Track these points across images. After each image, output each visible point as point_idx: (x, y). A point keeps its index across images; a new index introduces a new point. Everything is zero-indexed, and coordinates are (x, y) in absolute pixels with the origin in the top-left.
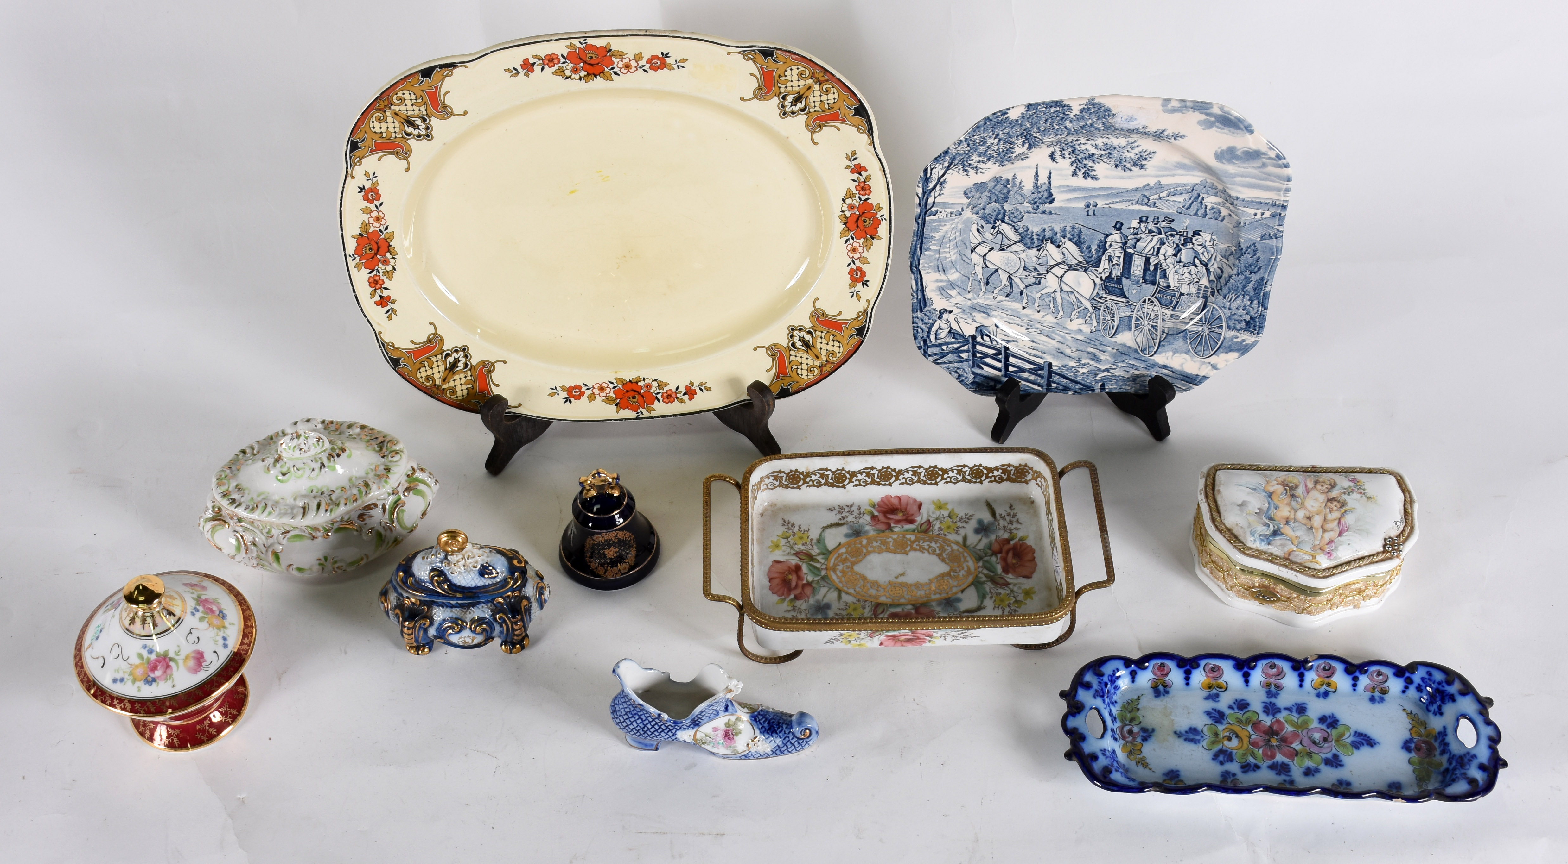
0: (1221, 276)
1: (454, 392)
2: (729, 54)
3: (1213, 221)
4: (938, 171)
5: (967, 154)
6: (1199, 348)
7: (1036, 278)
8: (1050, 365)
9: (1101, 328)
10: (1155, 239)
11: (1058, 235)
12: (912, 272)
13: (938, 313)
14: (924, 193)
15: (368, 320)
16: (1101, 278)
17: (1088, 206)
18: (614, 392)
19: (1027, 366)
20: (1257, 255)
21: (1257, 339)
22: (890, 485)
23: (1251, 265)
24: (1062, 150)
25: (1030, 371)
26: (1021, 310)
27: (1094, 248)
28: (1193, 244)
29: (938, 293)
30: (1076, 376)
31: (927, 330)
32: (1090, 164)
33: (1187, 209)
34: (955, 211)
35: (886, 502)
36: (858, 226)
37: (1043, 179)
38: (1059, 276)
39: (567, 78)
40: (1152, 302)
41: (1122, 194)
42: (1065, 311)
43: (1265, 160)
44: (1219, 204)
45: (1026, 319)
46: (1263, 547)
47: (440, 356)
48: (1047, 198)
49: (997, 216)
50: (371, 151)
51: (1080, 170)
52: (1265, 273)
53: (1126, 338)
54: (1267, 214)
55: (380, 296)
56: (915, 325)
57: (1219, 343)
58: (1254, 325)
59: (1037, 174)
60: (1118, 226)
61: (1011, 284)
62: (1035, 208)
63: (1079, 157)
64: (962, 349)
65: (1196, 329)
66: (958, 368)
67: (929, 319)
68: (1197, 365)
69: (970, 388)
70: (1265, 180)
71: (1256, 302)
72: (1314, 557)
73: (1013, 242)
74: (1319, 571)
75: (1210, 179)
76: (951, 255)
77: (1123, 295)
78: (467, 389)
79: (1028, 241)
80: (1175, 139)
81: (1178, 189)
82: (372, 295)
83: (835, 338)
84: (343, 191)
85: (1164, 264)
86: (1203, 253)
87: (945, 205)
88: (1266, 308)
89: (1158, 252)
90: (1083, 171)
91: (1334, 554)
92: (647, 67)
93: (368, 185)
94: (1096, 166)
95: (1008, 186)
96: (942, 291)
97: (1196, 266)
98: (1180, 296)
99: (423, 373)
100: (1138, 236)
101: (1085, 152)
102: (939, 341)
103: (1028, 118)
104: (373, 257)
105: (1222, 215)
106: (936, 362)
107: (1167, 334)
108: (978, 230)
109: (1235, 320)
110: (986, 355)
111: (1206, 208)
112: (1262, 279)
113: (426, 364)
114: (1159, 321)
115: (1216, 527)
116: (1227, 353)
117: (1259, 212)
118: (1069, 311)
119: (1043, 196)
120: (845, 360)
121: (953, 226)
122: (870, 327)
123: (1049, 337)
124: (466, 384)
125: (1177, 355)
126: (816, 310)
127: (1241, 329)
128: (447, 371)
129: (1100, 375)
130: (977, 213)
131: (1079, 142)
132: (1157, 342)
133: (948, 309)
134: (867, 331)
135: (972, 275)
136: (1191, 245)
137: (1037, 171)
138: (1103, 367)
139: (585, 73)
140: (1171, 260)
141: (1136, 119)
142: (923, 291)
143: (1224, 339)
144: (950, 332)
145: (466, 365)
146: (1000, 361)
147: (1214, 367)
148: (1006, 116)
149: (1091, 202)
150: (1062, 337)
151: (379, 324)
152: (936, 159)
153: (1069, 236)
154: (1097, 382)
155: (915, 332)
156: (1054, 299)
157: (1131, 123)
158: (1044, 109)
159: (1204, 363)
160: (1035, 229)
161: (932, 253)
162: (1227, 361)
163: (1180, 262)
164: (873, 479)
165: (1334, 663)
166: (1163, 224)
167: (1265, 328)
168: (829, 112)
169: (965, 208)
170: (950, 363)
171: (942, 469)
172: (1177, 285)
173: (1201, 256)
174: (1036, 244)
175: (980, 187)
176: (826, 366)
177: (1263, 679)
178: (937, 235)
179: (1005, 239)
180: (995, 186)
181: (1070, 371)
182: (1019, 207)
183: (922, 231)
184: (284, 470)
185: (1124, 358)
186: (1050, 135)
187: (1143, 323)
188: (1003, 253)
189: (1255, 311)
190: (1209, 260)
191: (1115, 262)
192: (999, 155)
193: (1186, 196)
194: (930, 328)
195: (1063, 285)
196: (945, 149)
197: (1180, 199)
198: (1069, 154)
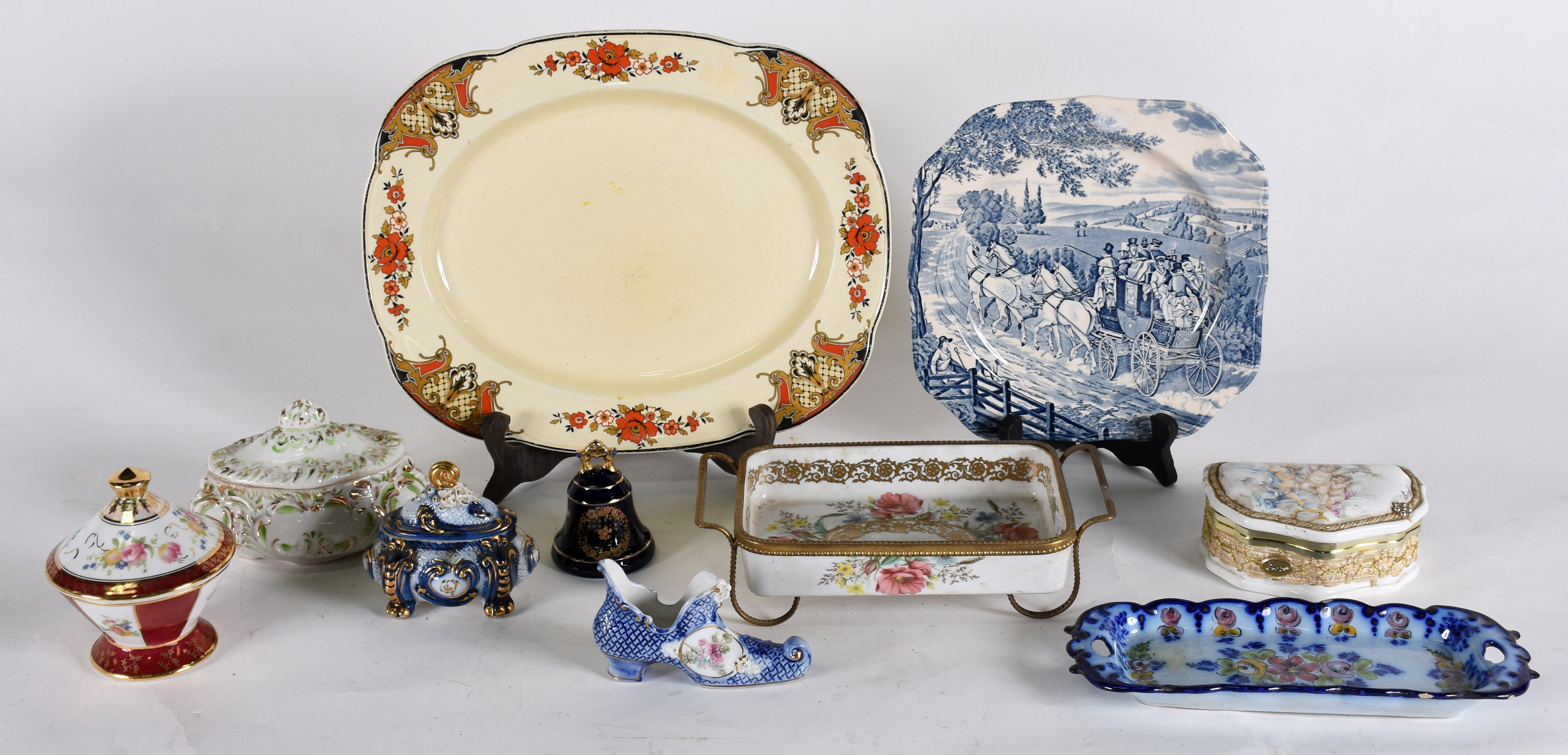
0: (1213, 304)
1: (458, 412)
2: (736, 55)
3: (1199, 244)
4: (932, 174)
5: (959, 156)
6: (1199, 385)
7: (1033, 309)
8: (1052, 406)
9: (1101, 369)
10: (1146, 263)
11: (1052, 258)
12: (911, 292)
13: (938, 340)
14: (920, 199)
15: (380, 328)
16: (1096, 309)
17: (1078, 226)
18: (617, 422)
19: (1030, 407)
20: (1245, 275)
21: (1254, 370)
22: (890, 480)
23: (1240, 287)
24: (1050, 163)
25: (1033, 413)
26: (1020, 346)
27: (1087, 273)
28: (1183, 270)
29: (937, 317)
30: (1079, 419)
31: (927, 359)
32: (1077, 179)
33: (1173, 230)
34: (950, 222)
35: (886, 499)
36: (857, 241)
37: (1033, 196)
38: (1056, 306)
39: (587, 78)
40: (1149, 338)
41: (1111, 213)
42: (1064, 348)
43: (1240, 164)
44: (1203, 223)
45: (1026, 358)
46: (1269, 510)
47: (446, 373)
48: (1038, 217)
49: (991, 236)
50: (400, 145)
51: (1067, 185)
52: (1255, 295)
53: (1126, 380)
54: (1250, 227)
55: (394, 304)
56: (915, 352)
57: (1218, 378)
58: (1251, 354)
59: (1027, 189)
60: (1108, 249)
61: (1009, 315)
62: (1028, 228)
63: (1066, 171)
64: (963, 383)
65: (1193, 363)
66: (960, 405)
67: (929, 347)
68: (1199, 403)
69: (973, 429)
70: (1243, 187)
71: (1249, 329)
72: (1321, 514)
73: (1008, 267)
74: (1327, 526)
75: (1192, 194)
76: (948, 276)
77: (1119, 329)
78: (471, 410)
79: (1023, 265)
80: (1154, 144)
81: (1163, 207)
82: (387, 301)
83: (837, 363)
84: (369, 185)
85: (1157, 293)
86: (1193, 281)
87: (941, 215)
88: (1260, 336)
89: (1150, 279)
90: (1071, 186)
91: (1341, 512)
92: (661, 68)
93: (393, 183)
94: (1083, 182)
95: (1001, 203)
96: (941, 316)
97: (1188, 296)
98: (1175, 332)
99: (429, 390)
100: (1129, 261)
101: (1071, 165)
102: (940, 373)
103: (1014, 118)
104: (391, 262)
105: (1208, 235)
106: (937, 397)
107: (1166, 372)
108: (974, 252)
109: (1231, 351)
110: (987, 393)
111: (1192, 229)
112: (1253, 302)
113: (432, 379)
114: (1158, 360)
115: (1221, 501)
116: (1226, 388)
117: (1241, 225)
118: (1068, 348)
119: (1034, 214)
120: (846, 387)
121: (949, 240)
122: (872, 350)
123: (1050, 379)
124: (470, 405)
125: (1178, 393)
126: (818, 333)
127: (1238, 360)
128: (453, 390)
129: (1103, 419)
130: (972, 233)
131: (1064, 154)
132: (1157, 380)
133: (948, 337)
134: (868, 354)
135: (971, 305)
136: (1181, 272)
137: (1027, 186)
138: (1105, 410)
139: (604, 73)
140: (1163, 288)
141: (1115, 122)
142: (922, 315)
143: (1223, 372)
144: (950, 363)
145: (472, 385)
146: (1001, 400)
147: (1216, 405)
148: (994, 113)
149: (1081, 221)
150: (1063, 379)
151: (390, 333)
152: (929, 159)
153: (1062, 259)
154: (1100, 426)
155: (916, 360)
156: (1052, 333)
157: (1111, 126)
158: (1028, 108)
159: (1205, 401)
160: (1029, 252)
161: (929, 271)
162: (1227, 397)
163: (1172, 291)
164: (873, 474)
165: (1350, 606)
166: (1152, 247)
167: (1262, 357)
168: (829, 117)
169: (960, 220)
170: (952, 398)
171: (942, 463)
172: (1172, 318)
173: (1192, 284)
174: (1031, 269)
175: (973, 196)
176: (827, 393)
177: (1278, 626)
178: (934, 250)
179: (1000, 263)
180: (988, 202)
181: (1073, 414)
182: (1012, 226)
183: (919, 244)
184: (282, 440)
185: (1125, 399)
186: (1036, 138)
187: (1142, 363)
188: (999, 280)
189: (1250, 339)
190: (1200, 288)
191: (1109, 291)
192: (989, 159)
193: (1171, 216)
194: (930, 357)
195: (1060, 318)
196: (937, 149)
197: (1166, 218)
198: (1056, 168)
